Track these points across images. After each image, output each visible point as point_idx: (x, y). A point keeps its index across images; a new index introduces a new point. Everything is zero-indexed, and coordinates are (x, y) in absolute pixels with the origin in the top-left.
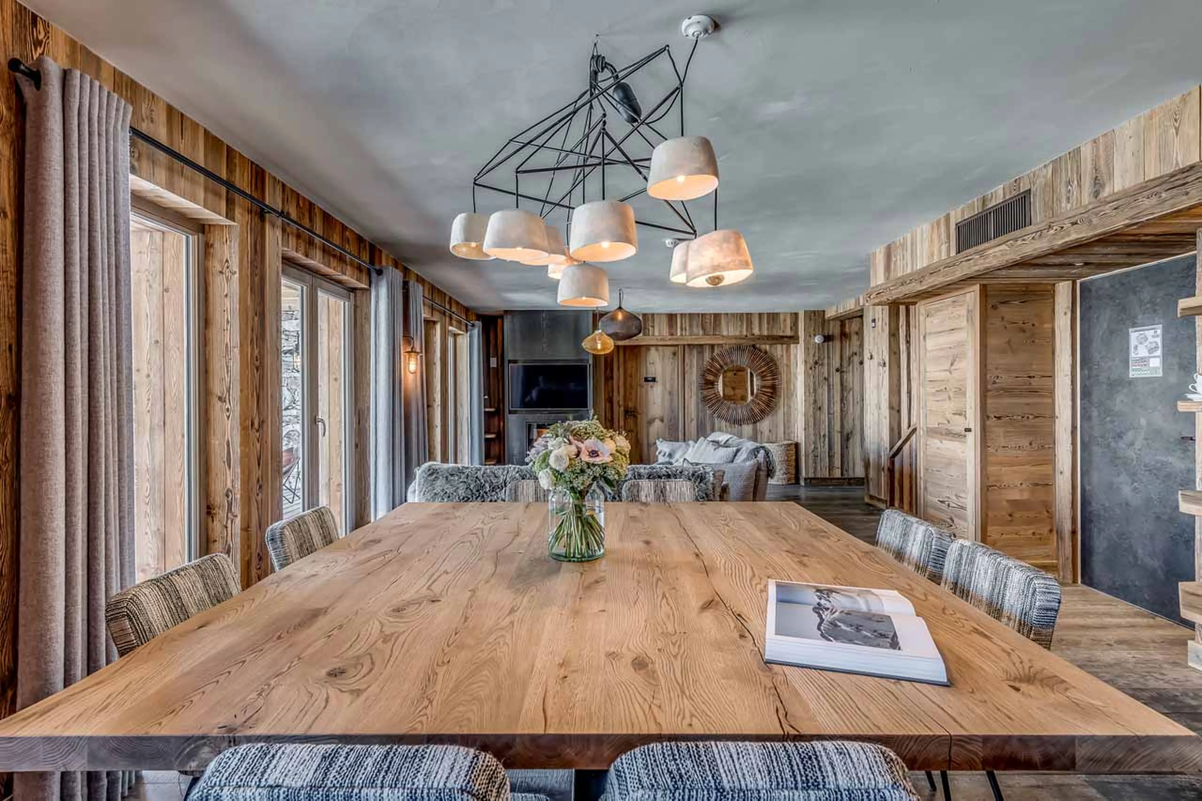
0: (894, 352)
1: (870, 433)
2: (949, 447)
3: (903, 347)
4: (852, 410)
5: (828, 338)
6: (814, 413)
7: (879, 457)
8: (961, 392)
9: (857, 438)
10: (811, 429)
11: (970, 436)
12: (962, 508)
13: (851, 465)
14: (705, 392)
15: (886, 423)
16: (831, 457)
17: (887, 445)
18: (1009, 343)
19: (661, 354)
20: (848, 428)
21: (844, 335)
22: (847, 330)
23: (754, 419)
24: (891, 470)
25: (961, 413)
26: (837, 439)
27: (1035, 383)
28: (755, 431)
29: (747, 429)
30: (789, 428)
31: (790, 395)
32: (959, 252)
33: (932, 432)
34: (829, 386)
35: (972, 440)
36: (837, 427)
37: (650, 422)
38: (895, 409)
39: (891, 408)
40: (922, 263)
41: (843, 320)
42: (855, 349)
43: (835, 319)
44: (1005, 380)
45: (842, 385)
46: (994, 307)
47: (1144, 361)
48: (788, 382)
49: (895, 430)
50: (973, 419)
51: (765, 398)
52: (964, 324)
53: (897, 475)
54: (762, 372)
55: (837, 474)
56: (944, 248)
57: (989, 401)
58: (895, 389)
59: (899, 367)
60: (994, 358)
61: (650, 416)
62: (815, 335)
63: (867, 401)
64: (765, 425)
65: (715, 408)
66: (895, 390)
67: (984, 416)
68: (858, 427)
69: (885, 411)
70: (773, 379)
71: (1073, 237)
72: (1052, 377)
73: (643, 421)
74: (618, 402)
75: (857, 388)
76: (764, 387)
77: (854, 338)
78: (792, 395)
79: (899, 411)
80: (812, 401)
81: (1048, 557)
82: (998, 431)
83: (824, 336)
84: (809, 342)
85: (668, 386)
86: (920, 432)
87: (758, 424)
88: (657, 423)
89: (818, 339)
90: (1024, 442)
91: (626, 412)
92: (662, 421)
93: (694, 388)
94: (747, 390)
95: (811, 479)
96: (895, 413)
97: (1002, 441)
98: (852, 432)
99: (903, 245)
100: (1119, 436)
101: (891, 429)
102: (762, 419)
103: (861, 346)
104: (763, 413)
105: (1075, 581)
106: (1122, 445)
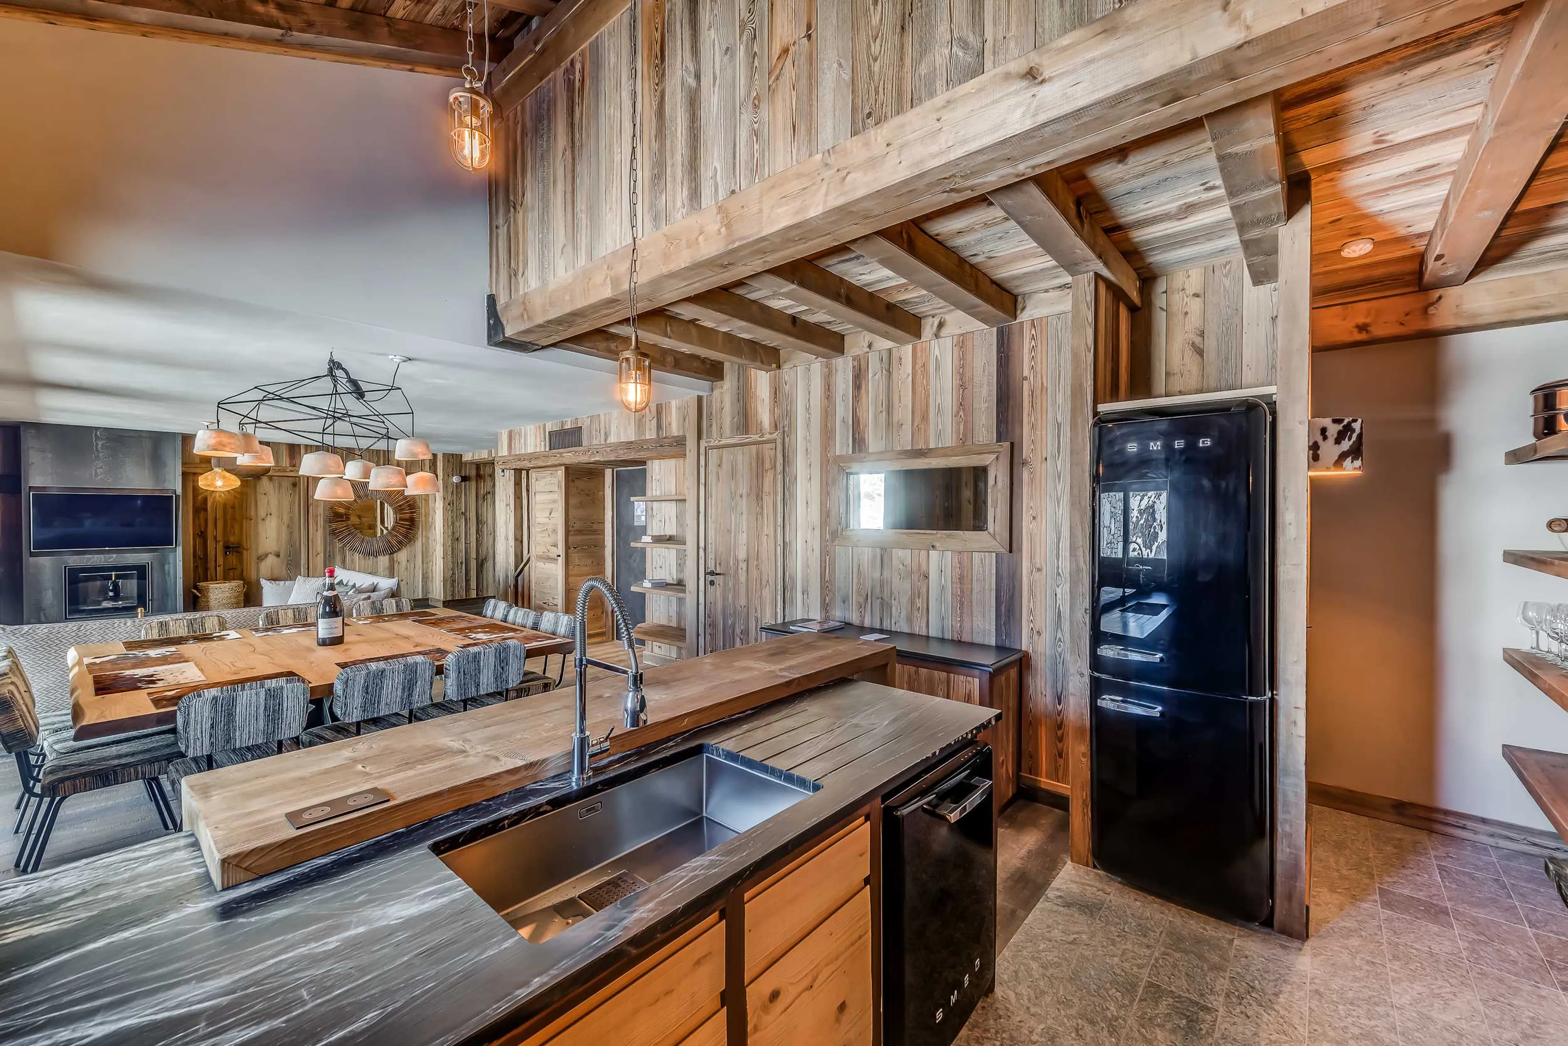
0: (518, 497)
1: (500, 559)
2: (549, 567)
3: (524, 494)
4: (487, 541)
5: (465, 479)
6: (452, 544)
7: (507, 576)
8: (555, 531)
9: (489, 564)
10: (449, 557)
11: (560, 559)
12: (556, 605)
13: (485, 586)
14: (334, 526)
15: (512, 551)
16: (468, 581)
17: (513, 568)
18: (580, 503)
19: (276, 484)
20: (483, 553)
21: (479, 477)
22: (482, 472)
23: (391, 551)
24: (516, 586)
25: (555, 545)
26: (473, 564)
27: (595, 526)
28: (392, 562)
29: (383, 561)
30: (427, 557)
31: (429, 526)
32: (550, 449)
33: (540, 558)
34: (466, 520)
35: (561, 561)
36: (473, 555)
37: (261, 558)
38: (519, 540)
39: (516, 539)
40: (530, 450)
41: (478, 466)
42: (489, 489)
43: (471, 463)
44: (578, 525)
45: (477, 519)
46: (573, 481)
47: (640, 516)
48: (427, 515)
49: (519, 557)
50: (561, 550)
51: (403, 530)
52: (556, 489)
53: (520, 589)
54: (400, 506)
55: (473, 595)
56: (543, 443)
57: (570, 538)
58: (519, 524)
59: (522, 508)
60: (572, 512)
61: (261, 551)
62: (453, 476)
63: (498, 533)
64: (402, 556)
65: (346, 540)
66: (519, 526)
67: (567, 547)
68: (491, 554)
69: (512, 542)
70: (411, 513)
71: (597, 459)
72: (603, 523)
73: (250, 557)
74: (215, 538)
75: (490, 521)
76: (401, 519)
77: (488, 479)
78: (430, 527)
79: (522, 542)
80: (450, 533)
81: (600, 628)
82: (575, 557)
83: (462, 477)
84: (448, 480)
85: (286, 518)
86: (532, 559)
87: (395, 555)
88: (271, 559)
89: (456, 479)
90: (589, 562)
91: (227, 548)
92: (278, 556)
93: (321, 522)
94: (376, 518)
95: (449, 601)
96: (519, 543)
97: (577, 562)
98: (486, 559)
99: (520, 434)
100: (631, 556)
101: (516, 556)
102: (399, 550)
103: (494, 486)
104: (401, 545)
105: (613, 639)
106: (632, 561)
